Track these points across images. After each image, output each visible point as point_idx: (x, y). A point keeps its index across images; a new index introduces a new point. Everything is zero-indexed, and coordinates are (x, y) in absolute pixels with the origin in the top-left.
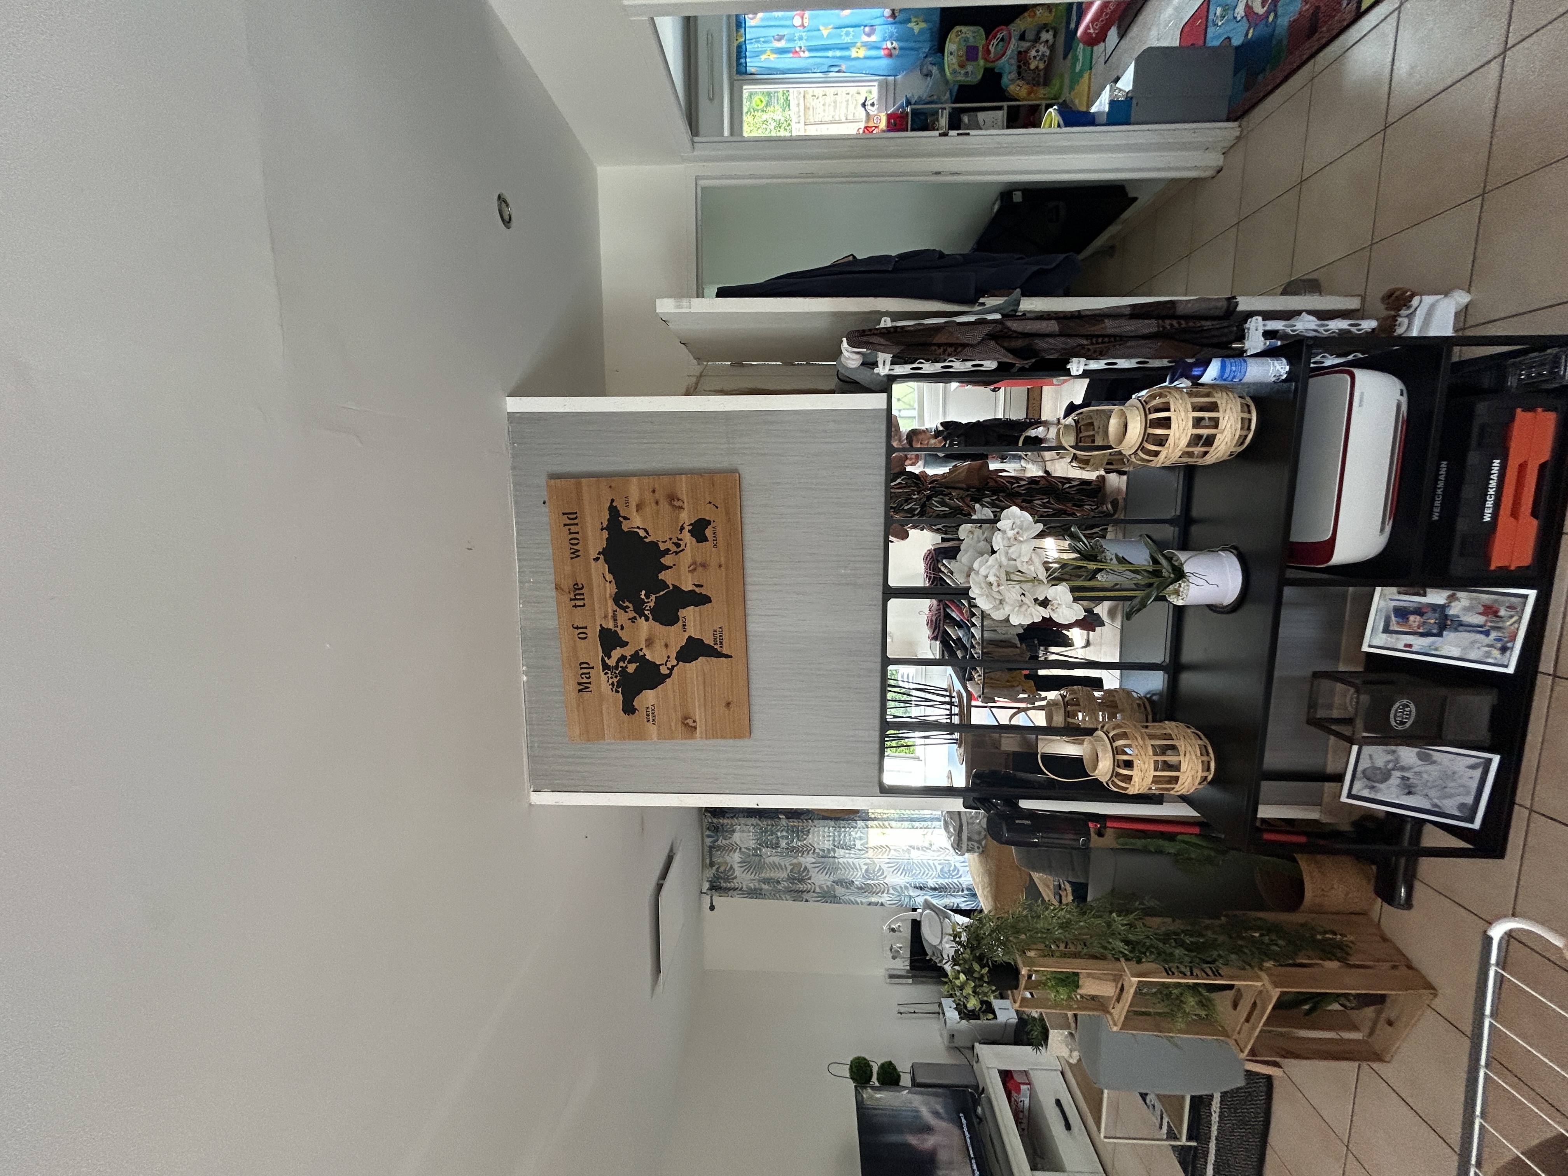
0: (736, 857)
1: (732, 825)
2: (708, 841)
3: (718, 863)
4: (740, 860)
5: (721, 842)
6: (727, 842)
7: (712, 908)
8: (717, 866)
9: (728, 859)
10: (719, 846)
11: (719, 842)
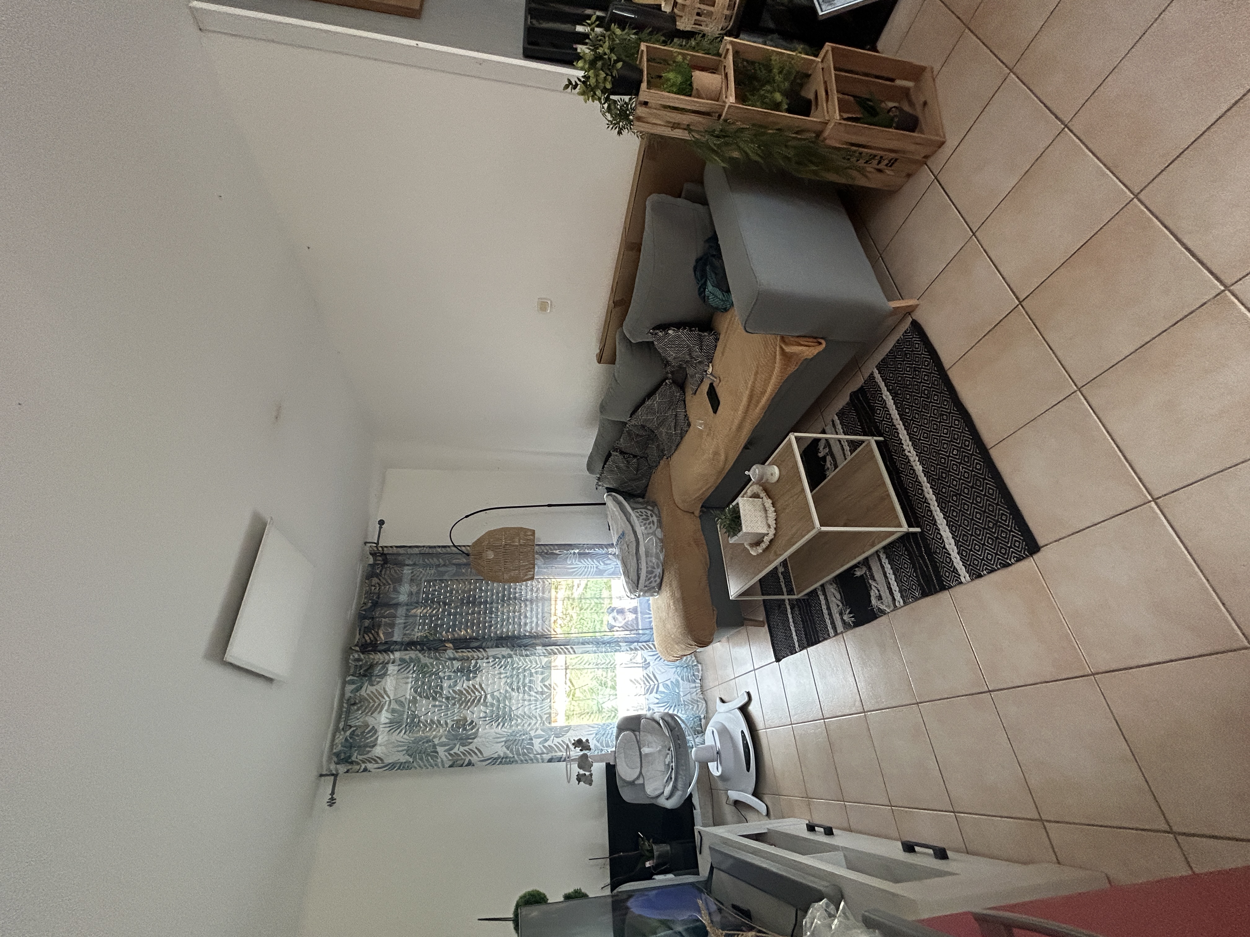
0: (384, 717)
1: (385, 664)
2: (349, 688)
3: (355, 726)
4: (387, 721)
5: (367, 690)
6: (373, 689)
7: (332, 802)
8: (353, 729)
9: (371, 721)
10: (362, 699)
11: (363, 692)
